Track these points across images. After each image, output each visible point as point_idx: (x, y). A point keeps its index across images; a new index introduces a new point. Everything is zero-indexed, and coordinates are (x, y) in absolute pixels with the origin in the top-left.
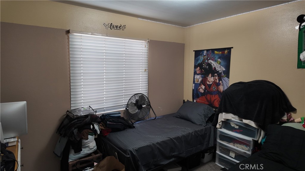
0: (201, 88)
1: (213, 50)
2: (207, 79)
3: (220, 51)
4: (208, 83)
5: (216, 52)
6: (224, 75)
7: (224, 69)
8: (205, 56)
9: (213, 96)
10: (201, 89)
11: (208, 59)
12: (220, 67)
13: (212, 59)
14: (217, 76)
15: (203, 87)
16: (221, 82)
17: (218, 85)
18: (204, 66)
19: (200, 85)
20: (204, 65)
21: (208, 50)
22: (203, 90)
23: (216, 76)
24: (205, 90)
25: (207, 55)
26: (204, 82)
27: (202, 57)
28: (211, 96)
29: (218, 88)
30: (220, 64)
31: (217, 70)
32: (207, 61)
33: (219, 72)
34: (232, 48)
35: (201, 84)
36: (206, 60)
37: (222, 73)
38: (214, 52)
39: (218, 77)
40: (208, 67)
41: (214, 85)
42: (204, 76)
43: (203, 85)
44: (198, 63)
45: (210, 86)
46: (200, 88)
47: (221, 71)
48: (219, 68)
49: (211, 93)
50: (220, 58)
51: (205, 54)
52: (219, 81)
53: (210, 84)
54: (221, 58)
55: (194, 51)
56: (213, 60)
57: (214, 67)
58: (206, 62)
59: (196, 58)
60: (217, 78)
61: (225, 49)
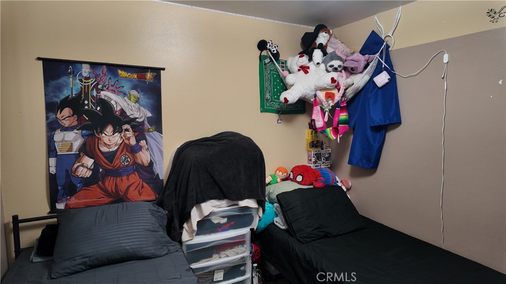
0: (82, 165)
1: (113, 68)
2: (99, 139)
3: (132, 73)
4: (104, 149)
5: (121, 72)
6: (150, 127)
7: (149, 115)
8: (87, 78)
9: (125, 178)
10: (81, 169)
11: (100, 87)
12: (139, 109)
13: (111, 88)
14: (131, 130)
15: (89, 162)
16: (143, 143)
17: (134, 150)
18: (88, 105)
19: (78, 157)
20: (86, 102)
21: (94, 65)
22: (90, 169)
23: (127, 130)
24: (95, 170)
25: (96, 78)
26: (88, 149)
27: (78, 81)
28: (119, 179)
29: (134, 157)
30: (137, 101)
31: (131, 117)
32: (95, 93)
33: (137, 120)
34: (164, 69)
35: (81, 155)
36: (92, 90)
37: (146, 123)
38: (117, 71)
39: (134, 131)
40: (99, 108)
41: (124, 153)
42: (88, 132)
43: (86, 157)
44: (62, 97)
45: (111, 156)
46: (78, 167)
47: (141, 118)
48: (137, 111)
49: (116, 173)
50: (135, 88)
51: (85, 75)
52: (138, 141)
53: (111, 150)
54: (139, 90)
55: (39, 59)
56: (114, 92)
57: (119, 108)
58: (93, 96)
59: (53, 83)
60: (130, 134)
61: (146, 69)
